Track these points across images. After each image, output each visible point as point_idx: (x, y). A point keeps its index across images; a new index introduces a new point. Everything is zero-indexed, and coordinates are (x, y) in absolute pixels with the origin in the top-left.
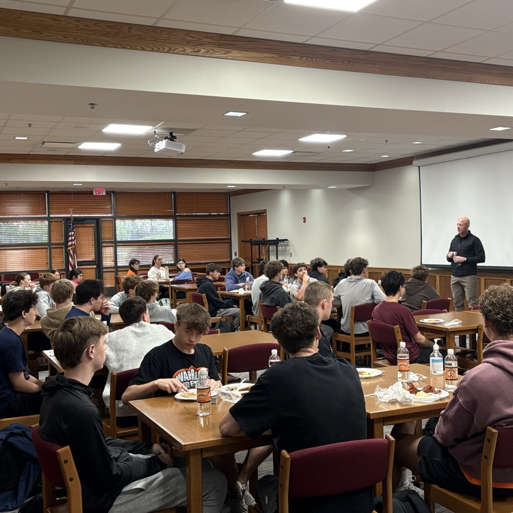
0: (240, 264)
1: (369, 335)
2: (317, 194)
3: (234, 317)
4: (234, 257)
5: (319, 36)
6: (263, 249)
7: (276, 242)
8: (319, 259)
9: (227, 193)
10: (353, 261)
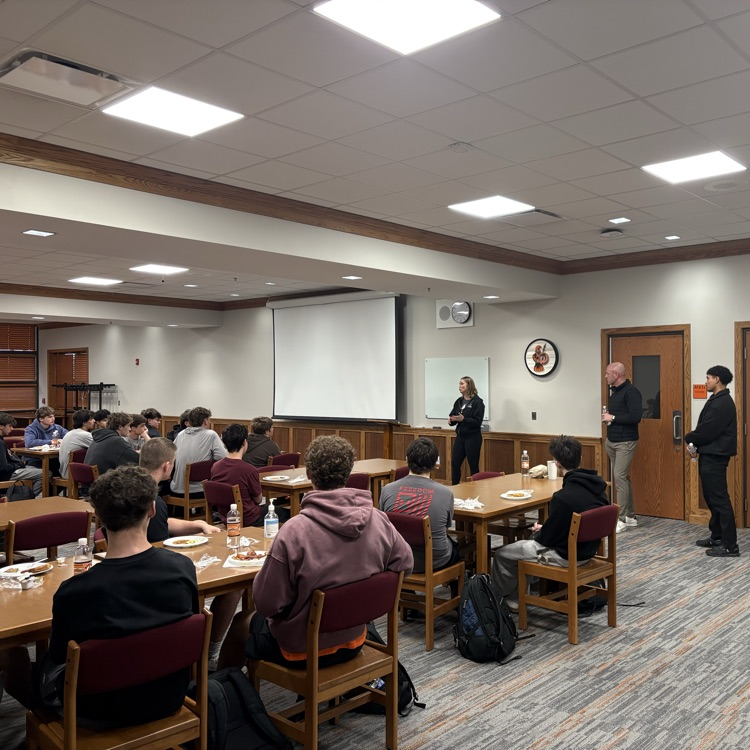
0: (48, 415)
1: (203, 497)
2: (154, 332)
3: (34, 480)
4: (41, 405)
5: (150, 157)
6: (83, 396)
7: (100, 387)
8: (152, 410)
9: (35, 325)
10: (193, 411)
